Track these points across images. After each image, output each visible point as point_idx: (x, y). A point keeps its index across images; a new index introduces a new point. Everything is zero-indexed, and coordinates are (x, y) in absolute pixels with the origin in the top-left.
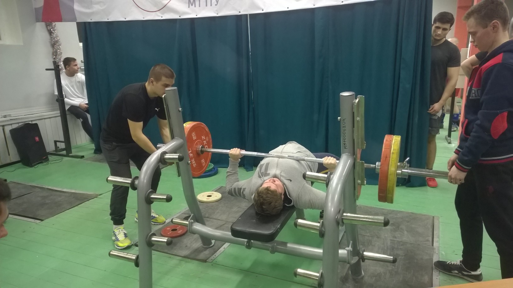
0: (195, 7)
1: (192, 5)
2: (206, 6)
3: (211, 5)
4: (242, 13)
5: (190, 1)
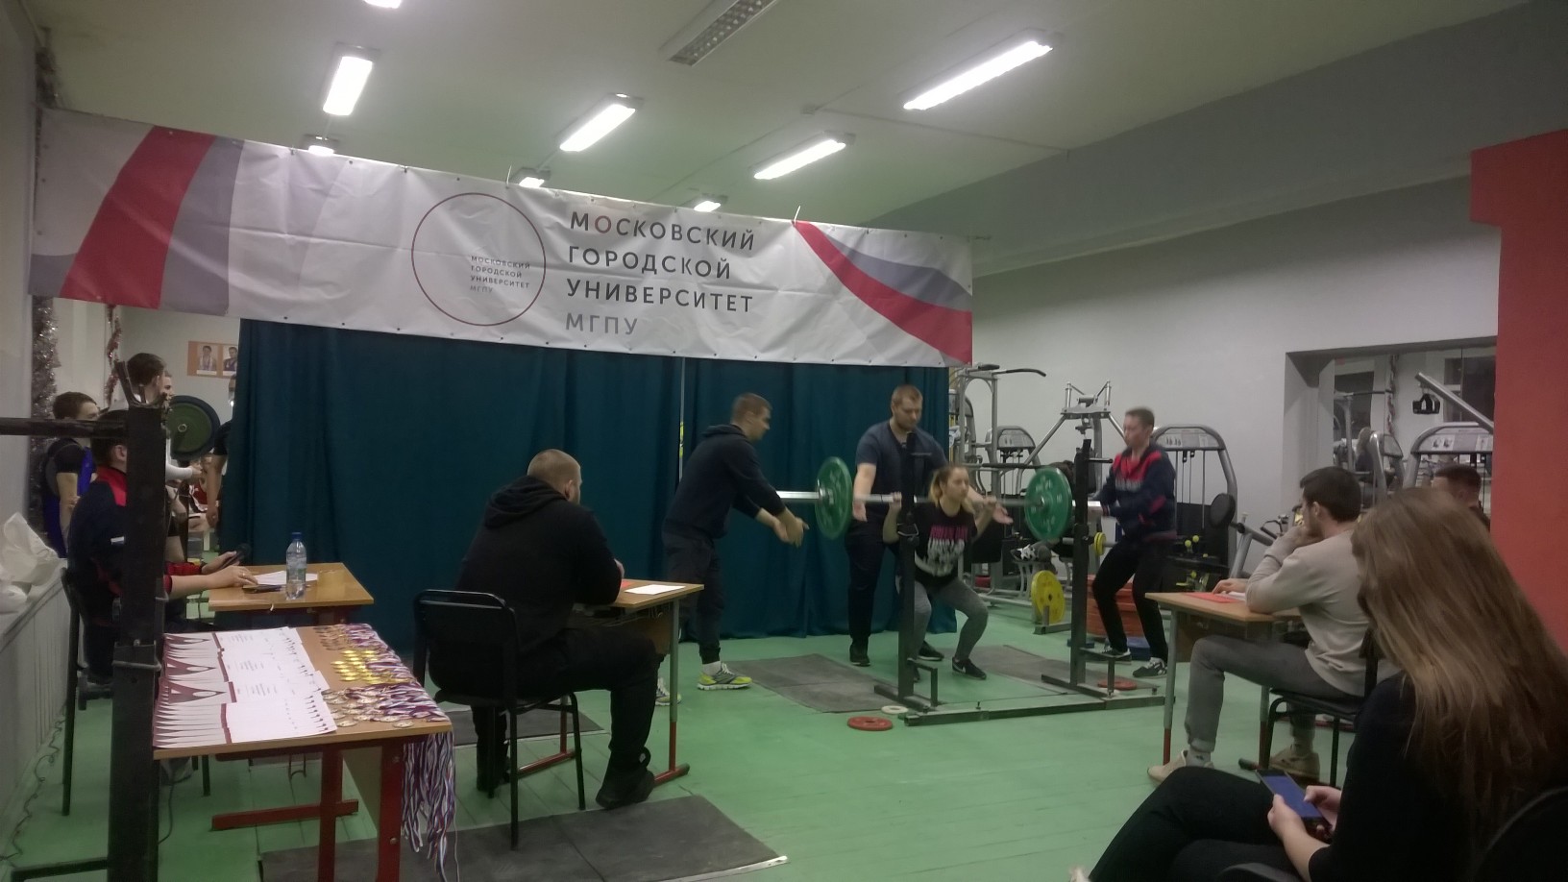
0: (582, 329)
1: (575, 326)
2: (607, 331)
3: (617, 332)
4: (678, 354)
5: (570, 317)
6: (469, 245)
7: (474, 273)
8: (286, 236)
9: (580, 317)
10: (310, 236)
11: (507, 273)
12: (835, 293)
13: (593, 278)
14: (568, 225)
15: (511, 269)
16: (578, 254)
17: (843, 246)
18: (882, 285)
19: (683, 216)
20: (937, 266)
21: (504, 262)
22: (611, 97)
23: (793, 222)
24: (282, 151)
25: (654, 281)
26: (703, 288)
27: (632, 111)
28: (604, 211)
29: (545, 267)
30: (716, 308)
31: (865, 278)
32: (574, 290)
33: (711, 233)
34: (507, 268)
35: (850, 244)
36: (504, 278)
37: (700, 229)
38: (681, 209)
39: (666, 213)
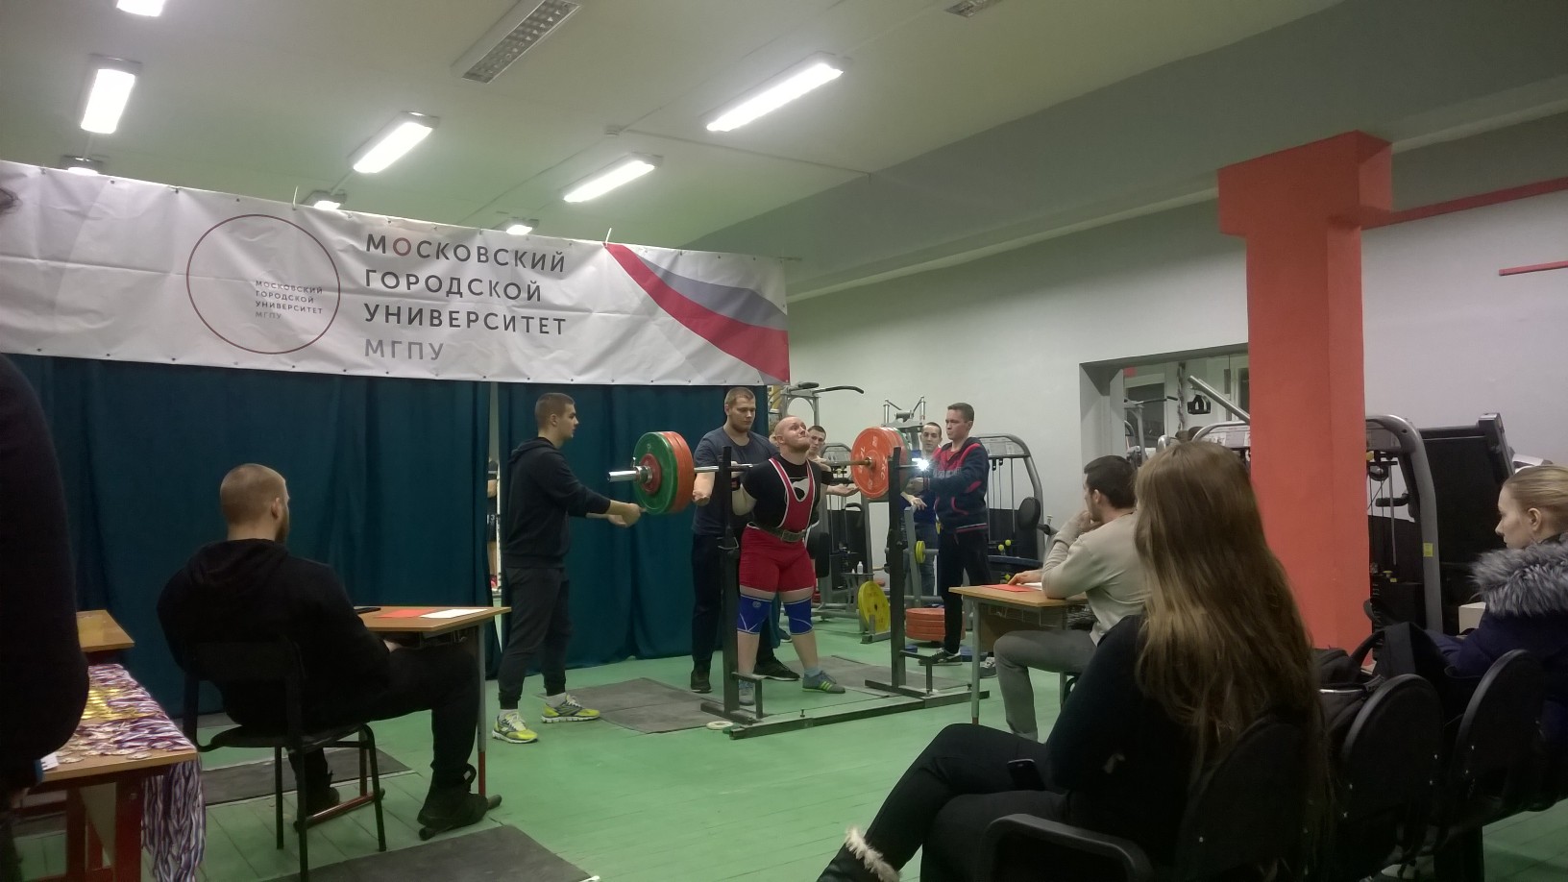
0: (383, 356)
1: (375, 352)
2: (410, 357)
3: (421, 358)
4: (489, 379)
5: (369, 343)
6: (252, 269)
7: (260, 299)
8: (38, 261)
9: (380, 343)
10: (66, 261)
11: (297, 298)
12: (651, 314)
13: (394, 303)
14: (362, 247)
15: (302, 294)
16: (376, 278)
17: (657, 267)
18: (698, 306)
19: (490, 238)
20: (751, 287)
21: (293, 287)
22: (405, 114)
23: (605, 244)
24: (32, 170)
25: (461, 305)
26: (514, 311)
27: (428, 130)
28: (403, 233)
29: (339, 291)
30: (528, 331)
31: (682, 298)
32: (372, 316)
33: (519, 255)
34: (296, 293)
35: (664, 265)
36: (293, 303)
37: (507, 251)
38: (487, 231)
39: (471, 235)
